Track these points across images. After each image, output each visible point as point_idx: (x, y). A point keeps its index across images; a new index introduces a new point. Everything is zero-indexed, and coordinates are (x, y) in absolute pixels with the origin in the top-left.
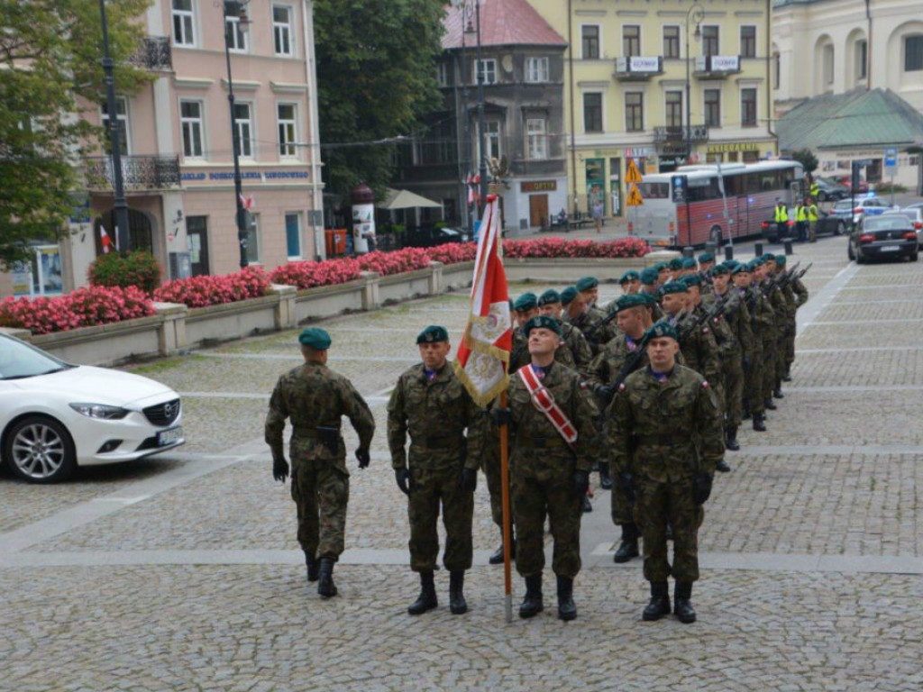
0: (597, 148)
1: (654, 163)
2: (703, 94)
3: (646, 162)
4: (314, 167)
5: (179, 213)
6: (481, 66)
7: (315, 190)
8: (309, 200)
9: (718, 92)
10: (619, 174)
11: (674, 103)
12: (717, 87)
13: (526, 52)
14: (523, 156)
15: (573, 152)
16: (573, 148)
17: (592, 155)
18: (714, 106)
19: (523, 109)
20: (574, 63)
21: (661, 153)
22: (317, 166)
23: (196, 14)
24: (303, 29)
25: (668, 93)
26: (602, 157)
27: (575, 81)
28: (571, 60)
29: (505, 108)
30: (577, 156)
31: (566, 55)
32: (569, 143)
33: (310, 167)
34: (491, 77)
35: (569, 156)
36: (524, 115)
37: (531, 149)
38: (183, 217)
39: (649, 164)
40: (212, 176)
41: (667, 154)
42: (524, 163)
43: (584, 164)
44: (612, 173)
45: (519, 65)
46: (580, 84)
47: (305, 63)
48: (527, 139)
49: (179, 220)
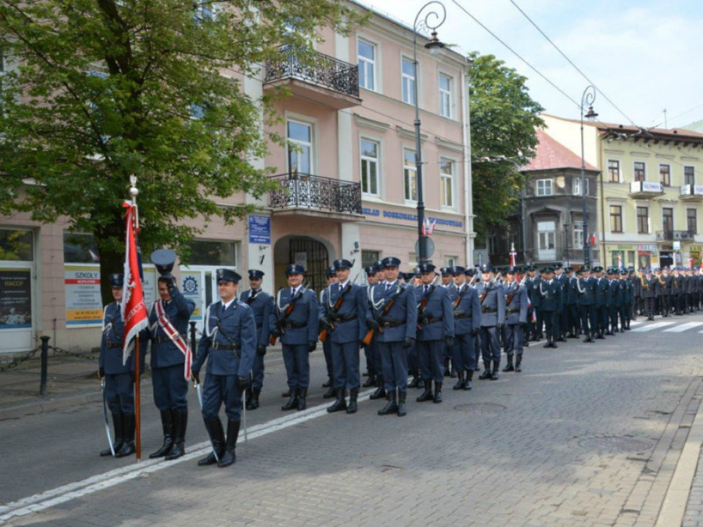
0: (620, 244)
1: (656, 256)
2: (686, 212)
3: (652, 255)
4: (467, 218)
5: (356, 244)
6: (541, 184)
7: (468, 239)
8: (463, 247)
9: (695, 210)
10: (634, 262)
11: (668, 217)
12: (694, 207)
13: (573, 174)
14: (572, 247)
15: (604, 245)
16: (604, 243)
17: (615, 248)
18: (693, 220)
19: (572, 213)
20: (604, 185)
21: (661, 249)
22: (470, 217)
23: (377, 62)
24: (461, 98)
25: (664, 209)
26: (623, 250)
27: (605, 196)
28: (602, 182)
29: (560, 212)
30: (606, 249)
31: (598, 178)
32: (601, 238)
33: (464, 218)
34: (548, 191)
35: (601, 248)
36: (572, 217)
37: (576, 242)
38: (359, 249)
39: (653, 256)
40: (386, 214)
41: (664, 250)
42: (572, 251)
43: (611, 254)
44: (629, 261)
45: (569, 183)
46: (608, 199)
47: (462, 127)
48: (574, 234)
49: (356, 251)
